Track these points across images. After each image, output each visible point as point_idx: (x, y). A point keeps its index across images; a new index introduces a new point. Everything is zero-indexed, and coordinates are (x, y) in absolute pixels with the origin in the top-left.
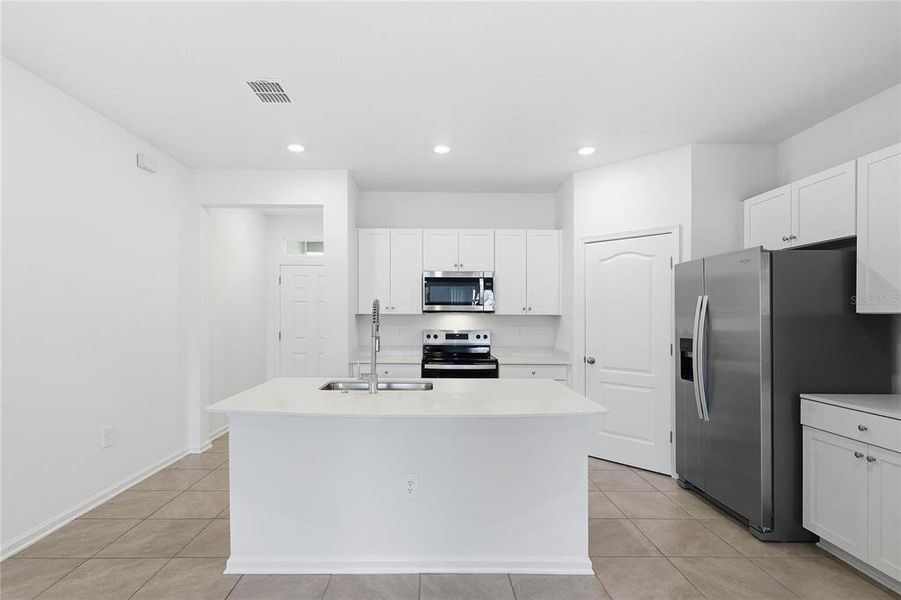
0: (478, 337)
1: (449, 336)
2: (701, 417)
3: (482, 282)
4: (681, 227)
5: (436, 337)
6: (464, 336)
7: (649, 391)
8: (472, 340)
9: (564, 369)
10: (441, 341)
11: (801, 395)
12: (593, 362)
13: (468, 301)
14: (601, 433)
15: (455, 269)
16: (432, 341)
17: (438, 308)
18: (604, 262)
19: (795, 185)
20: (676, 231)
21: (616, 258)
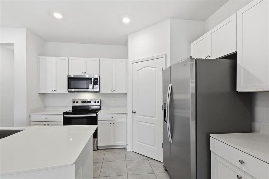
0: (95, 102)
1: (83, 102)
2: (170, 141)
3: (93, 80)
4: (166, 55)
5: (77, 102)
6: (90, 102)
7: (154, 125)
8: (93, 103)
9: (125, 115)
10: (80, 104)
11: (210, 135)
12: (135, 113)
13: (87, 87)
14: (138, 143)
15: (83, 74)
16: (76, 104)
17: (73, 90)
18: (139, 71)
19: (210, 32)
20: (164, 57)
21: (143, 69)
